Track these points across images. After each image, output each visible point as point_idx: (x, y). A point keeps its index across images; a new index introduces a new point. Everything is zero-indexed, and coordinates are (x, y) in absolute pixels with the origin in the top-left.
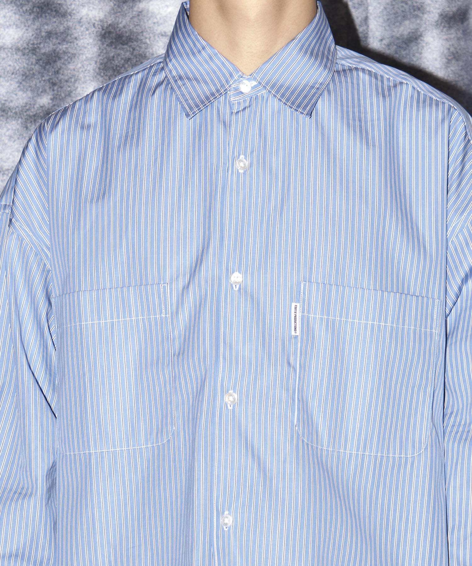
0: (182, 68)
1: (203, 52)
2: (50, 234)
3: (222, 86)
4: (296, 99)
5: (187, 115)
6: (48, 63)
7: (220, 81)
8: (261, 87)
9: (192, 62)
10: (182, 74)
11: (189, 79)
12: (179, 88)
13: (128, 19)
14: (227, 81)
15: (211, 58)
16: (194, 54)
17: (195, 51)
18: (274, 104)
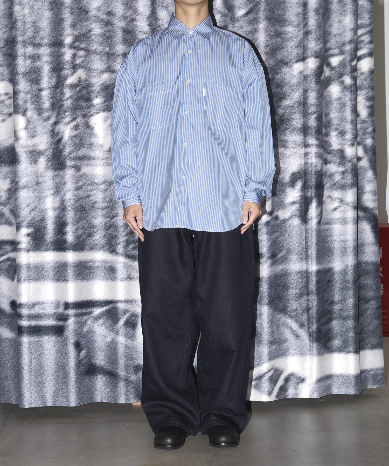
0: (173, 28)
1: (179, 24)
2: (137, 72)
3: (184, 32)
4: (204, 35)
5: (175, 39)
6: (108, 39)
7: (184, 31)
8: (195, 33)
9: (176, 27)
10: (173, 30)
11: (175, 31)
12: (173, 33)
13: (131, 27)
14: (186, 31)
15: (181, 25)
16: (176, 25)
17: (177, 24)
18: (198, 37)
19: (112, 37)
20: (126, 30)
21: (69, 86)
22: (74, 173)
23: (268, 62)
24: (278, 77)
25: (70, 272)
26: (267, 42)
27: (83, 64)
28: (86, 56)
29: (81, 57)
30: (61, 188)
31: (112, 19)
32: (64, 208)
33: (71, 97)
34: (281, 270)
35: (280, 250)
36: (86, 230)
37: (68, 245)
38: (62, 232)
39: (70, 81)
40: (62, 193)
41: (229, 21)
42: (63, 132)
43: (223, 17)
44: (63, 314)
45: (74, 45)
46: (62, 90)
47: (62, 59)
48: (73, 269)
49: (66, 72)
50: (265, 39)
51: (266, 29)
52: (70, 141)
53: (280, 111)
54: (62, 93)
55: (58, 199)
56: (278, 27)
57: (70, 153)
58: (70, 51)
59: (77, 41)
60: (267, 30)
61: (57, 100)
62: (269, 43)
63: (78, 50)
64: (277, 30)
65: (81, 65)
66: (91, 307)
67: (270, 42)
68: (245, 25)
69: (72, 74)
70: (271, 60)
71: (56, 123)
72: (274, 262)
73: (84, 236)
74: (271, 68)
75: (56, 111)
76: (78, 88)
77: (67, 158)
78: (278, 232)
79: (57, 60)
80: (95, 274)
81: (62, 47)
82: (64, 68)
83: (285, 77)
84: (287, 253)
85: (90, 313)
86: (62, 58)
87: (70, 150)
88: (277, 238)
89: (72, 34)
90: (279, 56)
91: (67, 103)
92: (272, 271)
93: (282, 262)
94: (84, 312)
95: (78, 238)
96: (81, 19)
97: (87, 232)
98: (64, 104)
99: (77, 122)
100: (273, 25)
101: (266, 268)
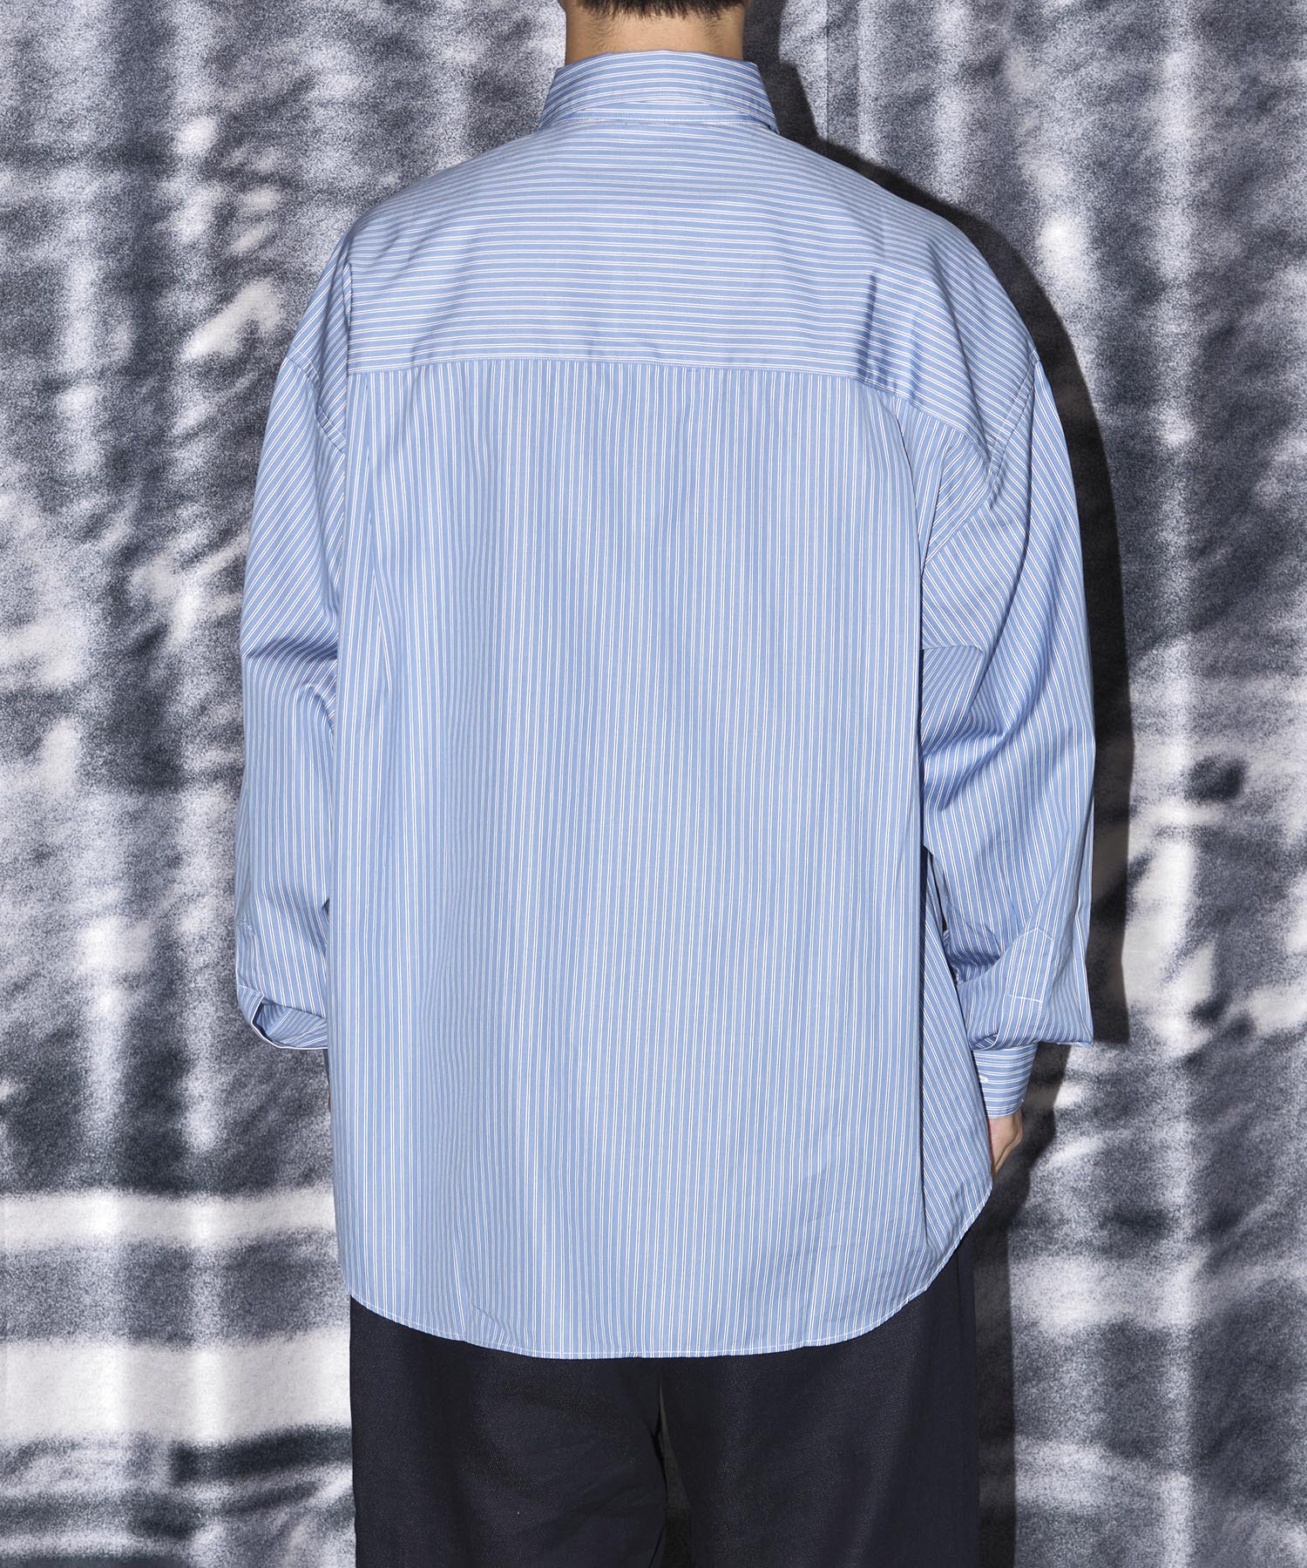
19: (413, 120)
20: (485, 83)
21: (199, 374)
22: (224, 807)
23: (1206, 245)
24: (1260, 316)
25: (205, 1298)
26: (1203, 144)
27: (270, 253)
28: (283, 214)
29: (258, 218)
30: (159, 880)
31: (414, 29)
32: (171, 982)
33: (207, 426)
34: (1260, 1289)
35: (1257, 1185)
36: (282, 1086)
37: (189, 1166)
38: (162, 1098)
39: (200, 345)
40: (165, 905)
41: (1008, 37)
42: (169, 603)
43: (977, 17)
44: (166, 1503)
45: (224, 164)
46: (163, 390)
47: (161, 234)
48: (219, 1282)
49: (182, 301)
50: (1190, 131)
51: (1198, 78)
52: (202, 649)
53: (1268, 489)
54: (164, 408)
55: (143, 931)
56: (1260, 65)
57: (203, 709)
58: (204, 192)
59: (239, 142)
60: (1201, 84)
61: (136, 438)
62: (1213, 148)
63: (243, 188)
64: (1255, 81)
65: (257, 259)
66: (309, 1462)
67: (1218, 147)
68: (1093, 54)
69: (212, 312)
70: (1225, 235)
71: (130, 555)
72: (1225, 1253)
73: (273, 1116)
74: (1225, 277)
75: (135, 492)
76: (242, 380)
77: (189, 732)
78: (1249, 1099)
79: (138, 238)
80: (327, 1299)
81: (164, 171)
82: (174, 280)
83: (1296, 315)
84: (1291, 1203)
85: (306, 1491)
86: (160, 226)
87: (202, 693)
88: (1244, 1127)
89: (213, 110)
90: (1267, 211)
91: (187, 455)
92: (1213, 1299)
93: (1265, 1248)
94: (271, 1492)
95: (241, 1128)
96: (257, 27)
97: (287, 1093)
98: (170, 463)
99: (238, 551)
100: (1235, 57)
101: (1185, 1286)
